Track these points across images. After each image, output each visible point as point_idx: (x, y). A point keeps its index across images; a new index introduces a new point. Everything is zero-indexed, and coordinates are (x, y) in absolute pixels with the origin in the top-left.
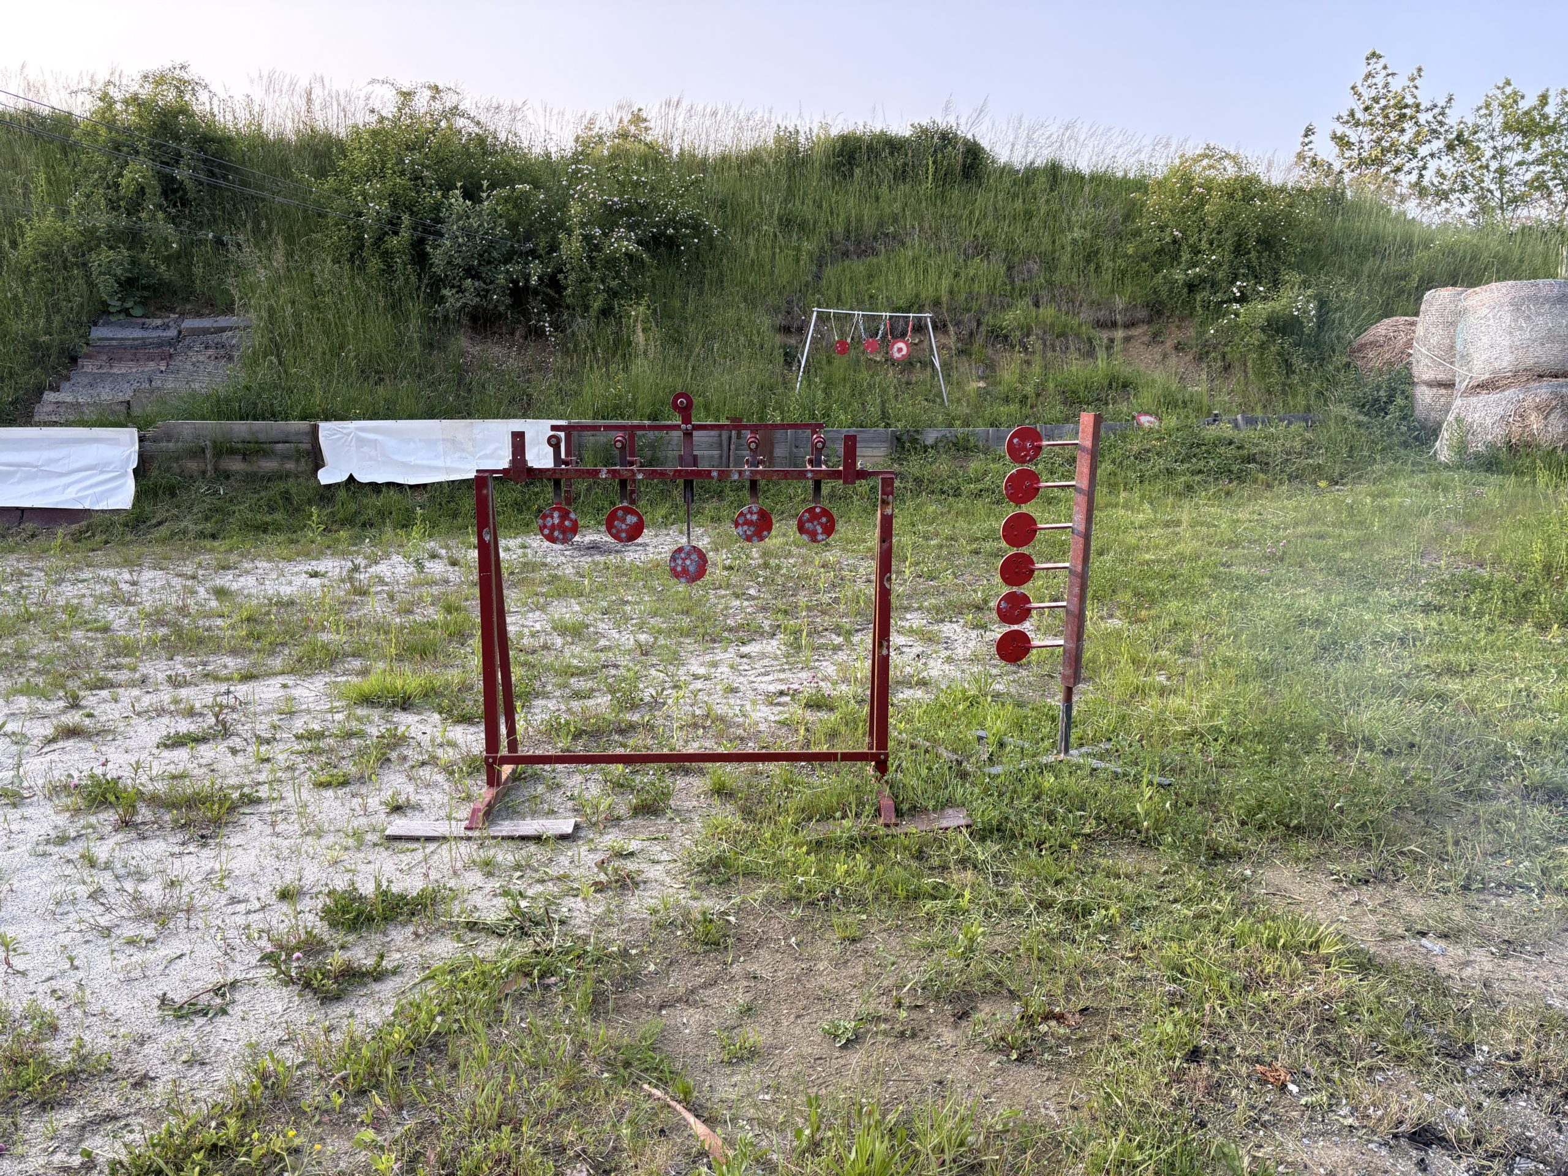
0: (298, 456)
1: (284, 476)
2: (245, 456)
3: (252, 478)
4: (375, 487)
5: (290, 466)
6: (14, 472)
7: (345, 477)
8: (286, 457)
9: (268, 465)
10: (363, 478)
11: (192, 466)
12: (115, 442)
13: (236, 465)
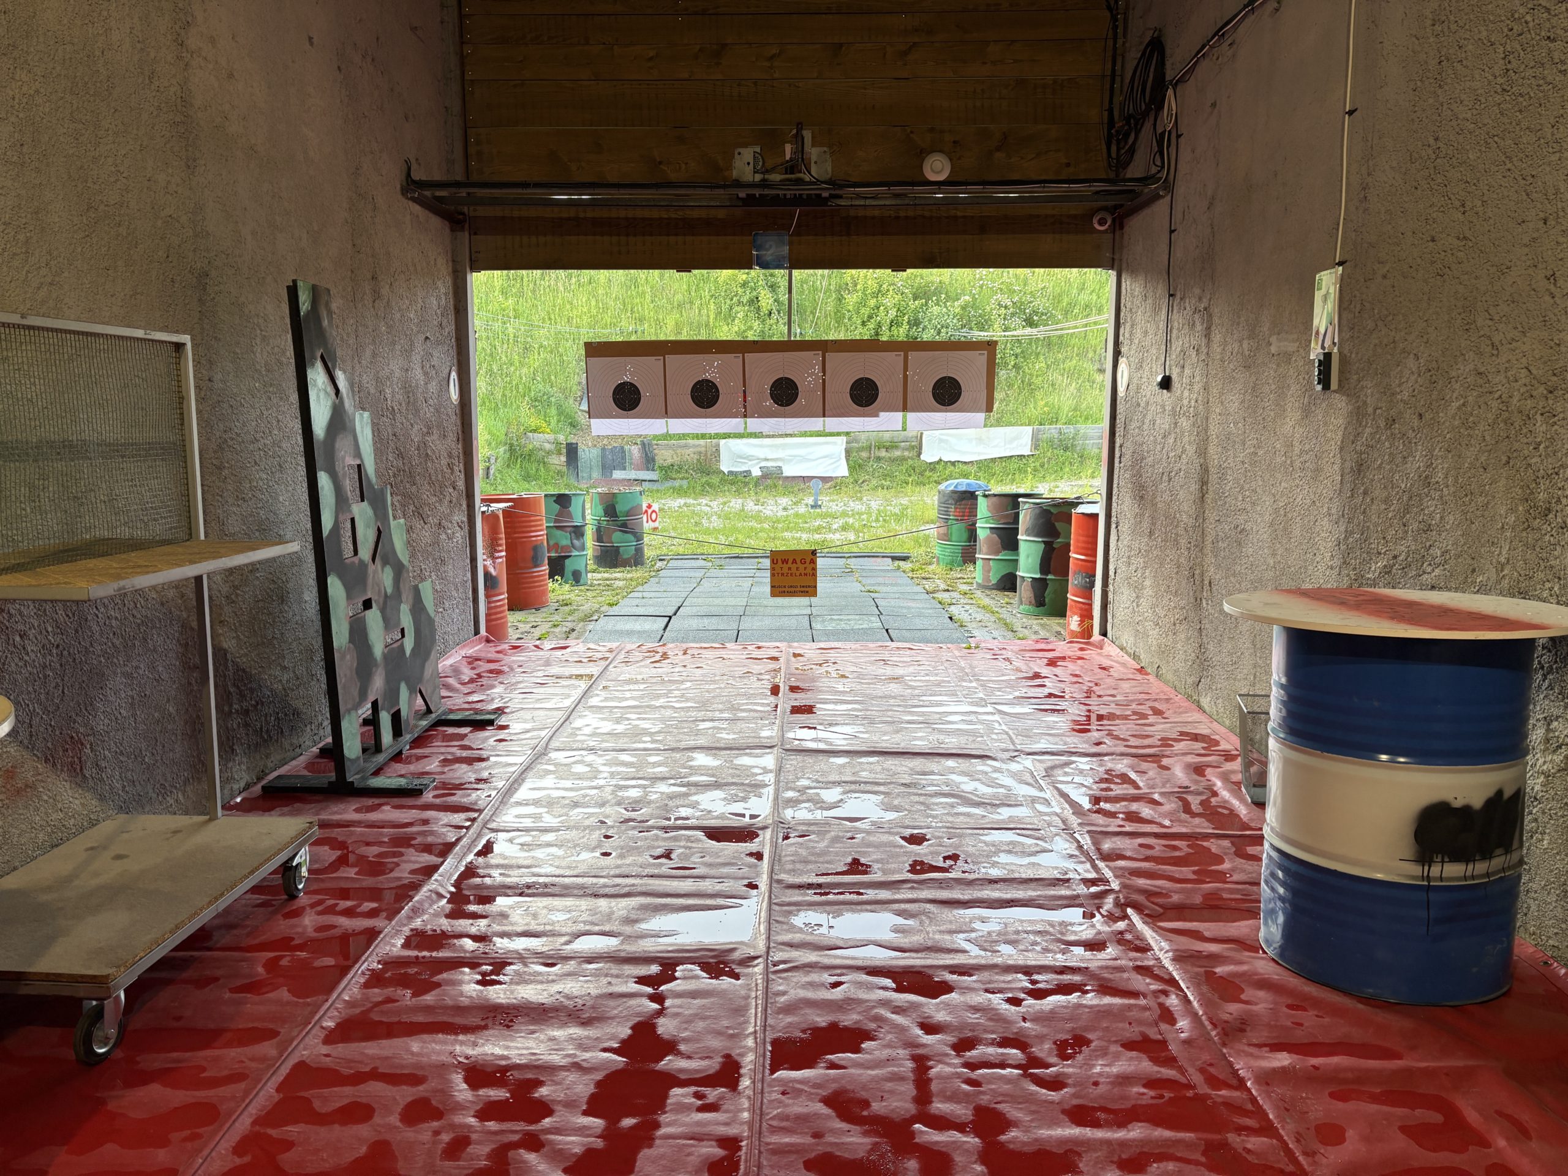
0: (913, 447)
1: (904, 459)
2: (887, 449)
3: (893, 460)
4: (953, 463)
5: (906, 453)
6: (791, 461)
7: (937, 459)
8: (907, 449)
9: (897, 453)
10: (945, 459)
11: (864, 454)
12: (835, 443)
13: (883, 453)
